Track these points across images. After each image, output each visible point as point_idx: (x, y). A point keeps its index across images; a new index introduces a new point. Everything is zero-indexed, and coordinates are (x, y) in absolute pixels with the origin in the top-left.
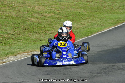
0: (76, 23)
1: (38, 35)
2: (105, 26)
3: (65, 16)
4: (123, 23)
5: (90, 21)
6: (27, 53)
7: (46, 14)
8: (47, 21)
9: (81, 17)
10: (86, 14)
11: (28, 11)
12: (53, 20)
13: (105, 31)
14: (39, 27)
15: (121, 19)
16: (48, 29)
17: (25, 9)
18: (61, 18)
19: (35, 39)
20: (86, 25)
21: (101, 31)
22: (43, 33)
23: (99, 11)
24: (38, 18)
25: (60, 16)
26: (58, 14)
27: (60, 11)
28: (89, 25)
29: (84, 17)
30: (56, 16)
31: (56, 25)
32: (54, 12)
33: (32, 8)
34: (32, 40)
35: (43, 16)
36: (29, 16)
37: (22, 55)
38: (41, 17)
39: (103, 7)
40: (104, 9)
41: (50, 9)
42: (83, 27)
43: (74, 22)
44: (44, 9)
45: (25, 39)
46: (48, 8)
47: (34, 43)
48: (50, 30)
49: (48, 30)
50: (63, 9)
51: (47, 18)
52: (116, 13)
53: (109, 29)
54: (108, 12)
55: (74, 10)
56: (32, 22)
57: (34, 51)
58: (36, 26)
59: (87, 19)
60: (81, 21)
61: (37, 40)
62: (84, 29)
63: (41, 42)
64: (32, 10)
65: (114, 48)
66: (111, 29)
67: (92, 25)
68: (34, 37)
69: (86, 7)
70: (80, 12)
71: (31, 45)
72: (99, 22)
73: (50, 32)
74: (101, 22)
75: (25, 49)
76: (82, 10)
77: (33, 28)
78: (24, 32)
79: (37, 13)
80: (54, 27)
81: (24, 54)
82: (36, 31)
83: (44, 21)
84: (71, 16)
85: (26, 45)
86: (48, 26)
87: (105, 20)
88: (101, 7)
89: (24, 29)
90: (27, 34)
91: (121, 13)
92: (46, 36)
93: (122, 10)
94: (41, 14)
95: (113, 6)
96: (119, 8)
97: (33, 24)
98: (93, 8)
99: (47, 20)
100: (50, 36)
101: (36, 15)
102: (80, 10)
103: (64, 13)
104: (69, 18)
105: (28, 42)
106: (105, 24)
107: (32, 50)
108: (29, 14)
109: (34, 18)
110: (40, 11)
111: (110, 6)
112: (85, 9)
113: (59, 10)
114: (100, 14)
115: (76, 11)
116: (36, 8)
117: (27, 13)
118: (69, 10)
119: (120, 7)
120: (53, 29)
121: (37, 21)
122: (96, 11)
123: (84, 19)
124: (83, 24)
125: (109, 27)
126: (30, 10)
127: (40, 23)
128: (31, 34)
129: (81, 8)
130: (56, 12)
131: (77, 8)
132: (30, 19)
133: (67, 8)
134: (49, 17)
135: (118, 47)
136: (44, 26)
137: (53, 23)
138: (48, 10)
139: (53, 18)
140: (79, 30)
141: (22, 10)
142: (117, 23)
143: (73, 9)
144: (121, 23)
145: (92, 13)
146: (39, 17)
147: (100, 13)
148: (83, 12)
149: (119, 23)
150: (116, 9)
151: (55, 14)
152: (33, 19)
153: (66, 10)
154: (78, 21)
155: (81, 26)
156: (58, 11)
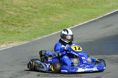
0: (52, 17)
1: (16, 28)
2: (79, 20)
3: (42, 10)
4: (96, 17)
5: (65, 15)
6: (5, 44)
7: (24, 7)
8: (25, 15)
9: (57, 12)
10: (62, 9)
11: (7, 5)
12: (30, 14)
13: (79, 25)
14: (17, 20)
15: (95, 14)
16: (26, 21)
17: (4, 2)
18: (38, 12)
19: (13, 31)
20: (62, 19)
21: (76, 25)
22: (20, 25)
23: (74, 6)
24: (16, 12)
25: (37, 10)
26: (35, 8)
27: (37, 6)
28: (65, 19)
29: (60, 11)
30: (34, 10)
31: (33, 18)
32: (31, 6)
33: (10, 2)
34: (10, 32)
35: (21, 9)
36: (8, 10)
37: (1, 46)
38: (19, 10)
39: (78, 2)
40: (79, 4)
41: (28, 3)
42: (59, 21)
43: (50, 16)
44: (22, 3)
45: (3, 31)
46: (26, 2)
47: (12, 35)
48: (27, 23)
49: (26, 23)
50: (40, 3)
51: (24, 12)
52: (90, 8)
53: (83, 23)
54: (83, 7)
55: (51, 4)
56: (10, 15)
57: (12, 43)
58: (14, 19)
59: (63, 13)
60: (57, 14)
61: (15, 32)
62: (59, 22)
63: (18, 34)
64: (11, 4)
65: (88, 41)
66: (85, 23)
67: (67, 19)
68: (12, 29)
69: (62, 2)
70: (57, 6)
71: (9, 36)
72: (74, 16)
73: (27, 25)
74: (76, 17)
75: (3, 40)
76: (59, 5)
77: (12, 21)
78: (2, 24)
79: (15, 6)
80: (32, 21)
81: (2, 45)
82: (14, 24)
83: (22, 14)
84: (47, 10)
85: (5, 37)
86: (25, 19)
87: (80, 15)
88: (76, 3)
89: (3, 21)
90: (6, 27)
91: (95, 8)
92: (23, 28)
93: (96, 5)
94: (19, 7)
95: (88, 2)
96: (93, 4)
97: (11, 17)
98: (69, 3)
99: (24, 13)
100: (27, 29)
101: (14, 9)
102: (56, 5)
103: (41, 7)
104: (45, 11)
105: (6, 34)
106: (79, 19)
107: (10, 42)
108: (8, 8)
109: (12, 11)
110: (19, 5)
111: (85, 2)
112: (61, 3)
113: (37, 4)
114: (75, 9)
115: (52, 6)
116: (14, 2)
117: (5, 6)
118: (46, 5)
119: (95, 3)
120: (31, 22)
121: (16, 14)
122: (71, 6)
123: (60, 14)
124: (59, 18)
125: (84, 21)
126: (9, 4)
127: (18, 16)
128: (10, 26)
129: (57, 3)
130: (34, 6)
131: (54, 3)
132: (8, 12)
133: (43, 2)
134: (27, 11)
135: (92, 40)
136: (21, 19)
137: (30, 17)
138: (26, 4)
139: (31, 12)
140: (55, 23)
141: (1, 4)
142: (91, 17)
143: (49, 4)
144: (95, 18)
145: (68, 8)
146: (17, 10)
147: (76, 7)
148: (59, 6)
149: (93, 18)
150: (91, 5)
151: (32, 8)
152: (11, 13)
153: (43, 4)
154: (54, 15)
155: (57, 20)
156: (35, 5)
